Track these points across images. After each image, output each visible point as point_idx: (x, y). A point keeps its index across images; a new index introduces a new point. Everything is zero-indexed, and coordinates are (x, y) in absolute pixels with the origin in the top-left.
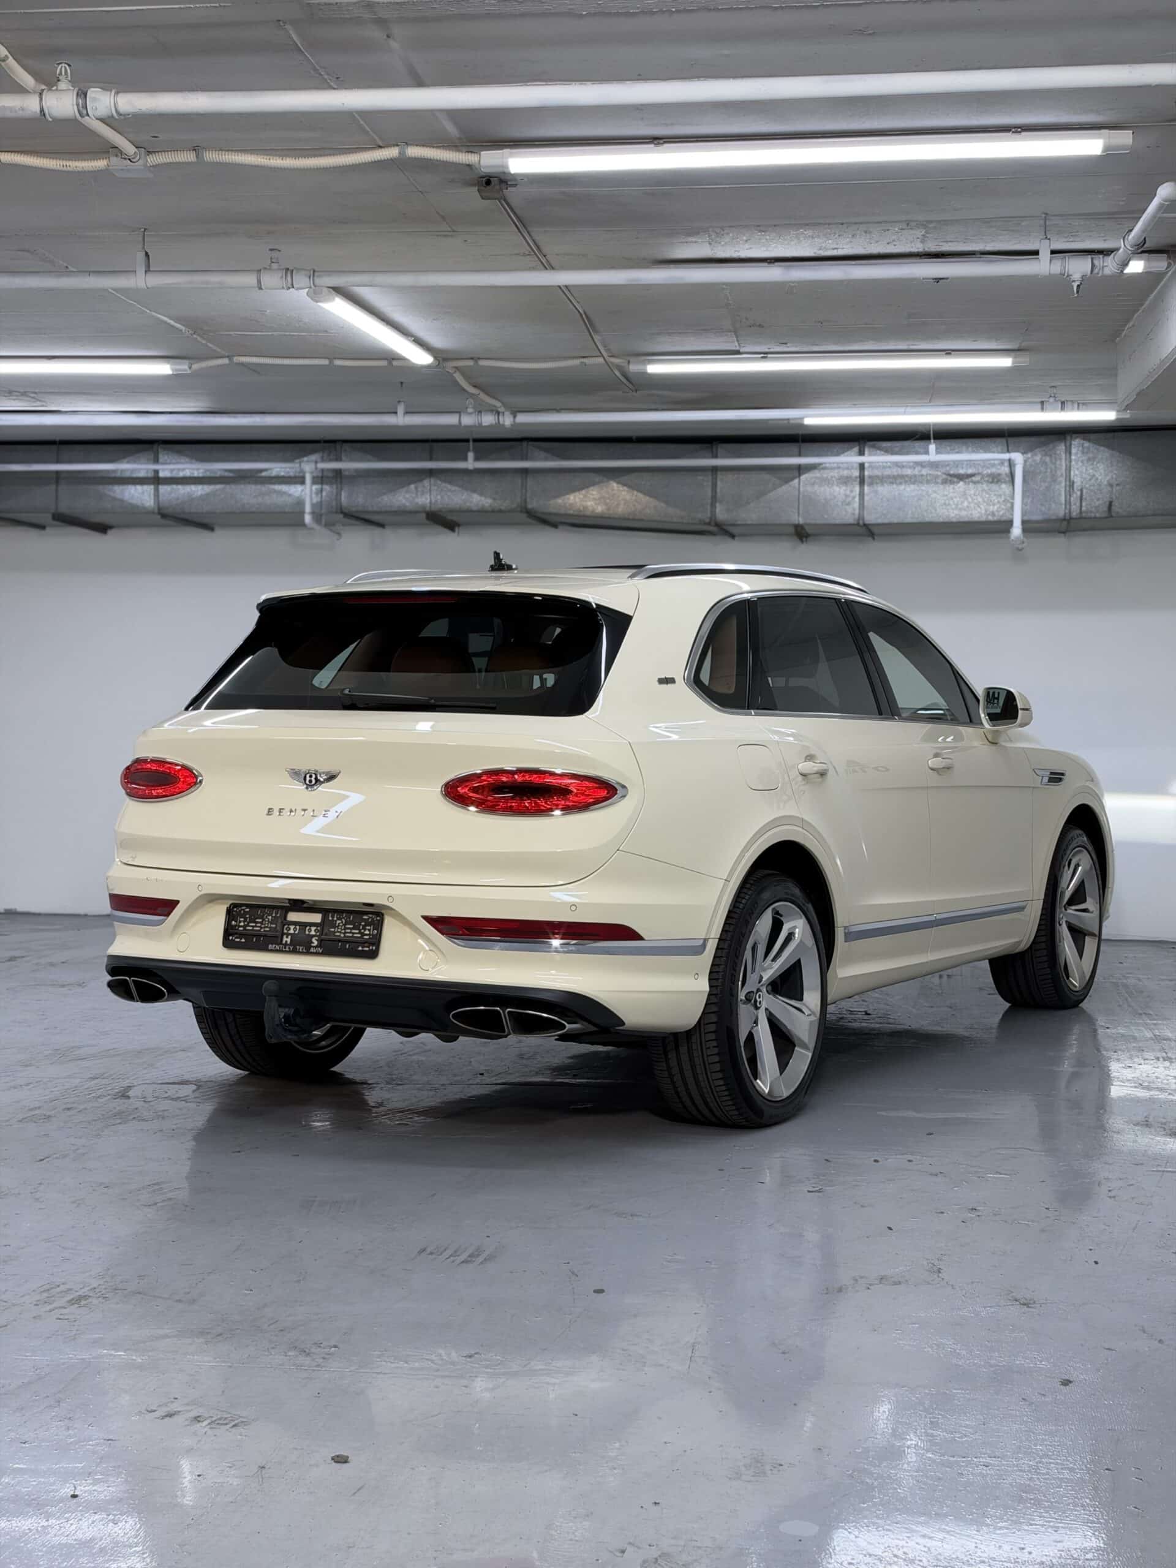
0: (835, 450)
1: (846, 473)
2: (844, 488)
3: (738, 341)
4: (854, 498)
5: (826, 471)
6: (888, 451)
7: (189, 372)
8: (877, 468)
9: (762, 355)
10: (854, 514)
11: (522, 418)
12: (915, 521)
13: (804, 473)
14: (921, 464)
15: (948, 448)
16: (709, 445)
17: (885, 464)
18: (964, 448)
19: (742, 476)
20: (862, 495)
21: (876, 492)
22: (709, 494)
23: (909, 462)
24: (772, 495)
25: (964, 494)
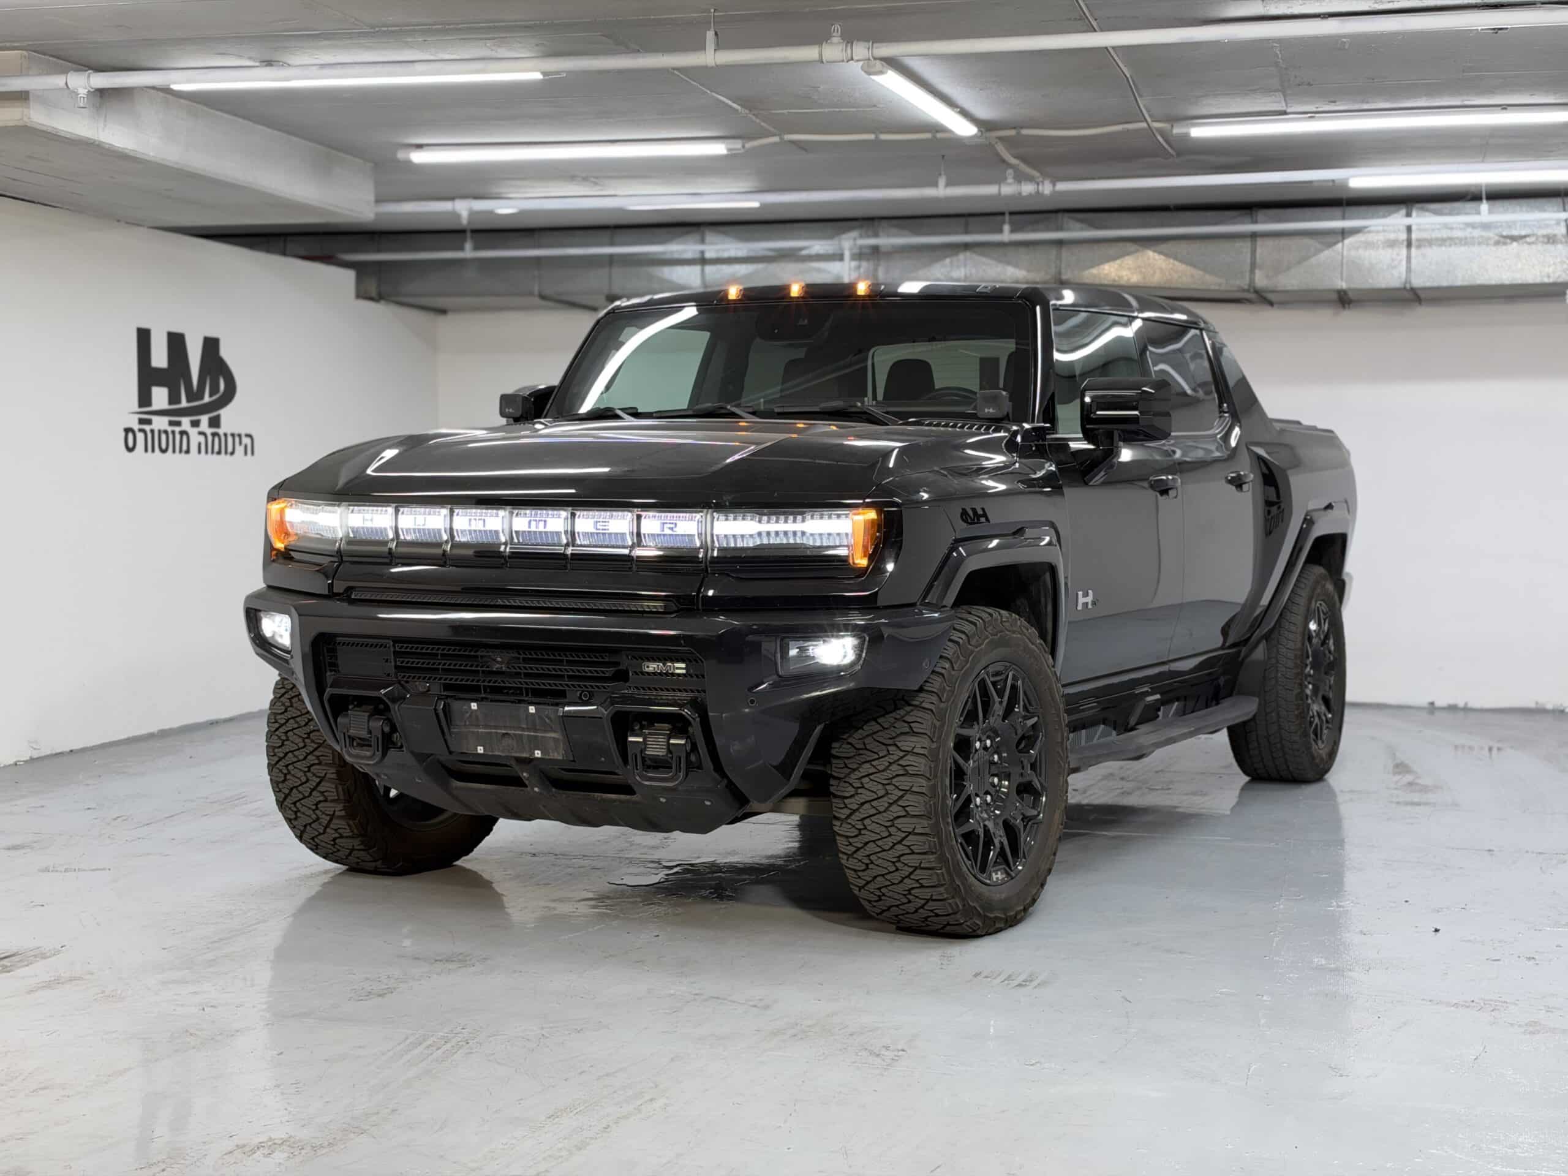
0: (1381, 213)
1: (1392, 236)
2: (1389, 250)
3: (1285, 100)
4: (1401, 260)
5: (1371, 235)
6: (1437, 213)
7: (742, 151)
8: (1425, 230)
9: (1309, 115)
10: (1400, 278)
11: (1062, 186)
12: (1466, 283)
13: (1348, 237)
14: (1473, 226)
15: (1501, 209)
16: (1248, 211)
17: (1433, 226)
18: (1518, 208)
19: (1283, 242)
20: (1409, 258)
21: (1424, 256)
22: (1249, 261)
23: (1459, 224)
24: (1313, 260)
25: (1518, 256)
